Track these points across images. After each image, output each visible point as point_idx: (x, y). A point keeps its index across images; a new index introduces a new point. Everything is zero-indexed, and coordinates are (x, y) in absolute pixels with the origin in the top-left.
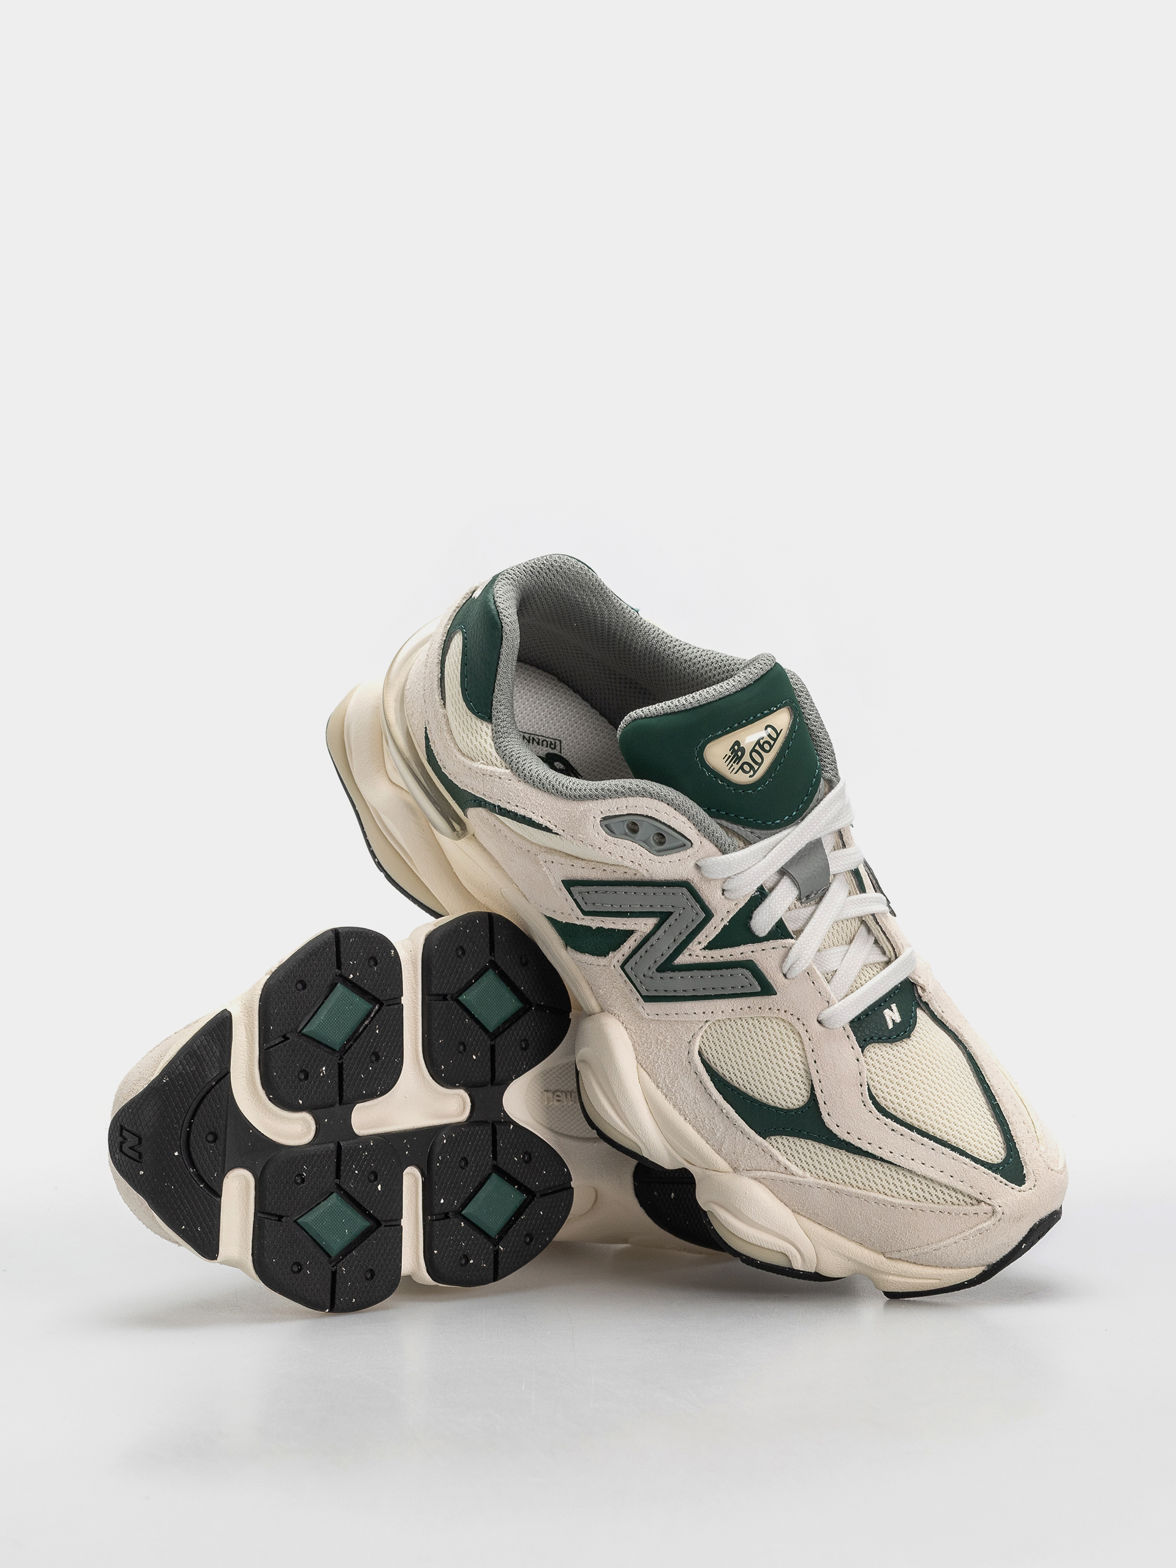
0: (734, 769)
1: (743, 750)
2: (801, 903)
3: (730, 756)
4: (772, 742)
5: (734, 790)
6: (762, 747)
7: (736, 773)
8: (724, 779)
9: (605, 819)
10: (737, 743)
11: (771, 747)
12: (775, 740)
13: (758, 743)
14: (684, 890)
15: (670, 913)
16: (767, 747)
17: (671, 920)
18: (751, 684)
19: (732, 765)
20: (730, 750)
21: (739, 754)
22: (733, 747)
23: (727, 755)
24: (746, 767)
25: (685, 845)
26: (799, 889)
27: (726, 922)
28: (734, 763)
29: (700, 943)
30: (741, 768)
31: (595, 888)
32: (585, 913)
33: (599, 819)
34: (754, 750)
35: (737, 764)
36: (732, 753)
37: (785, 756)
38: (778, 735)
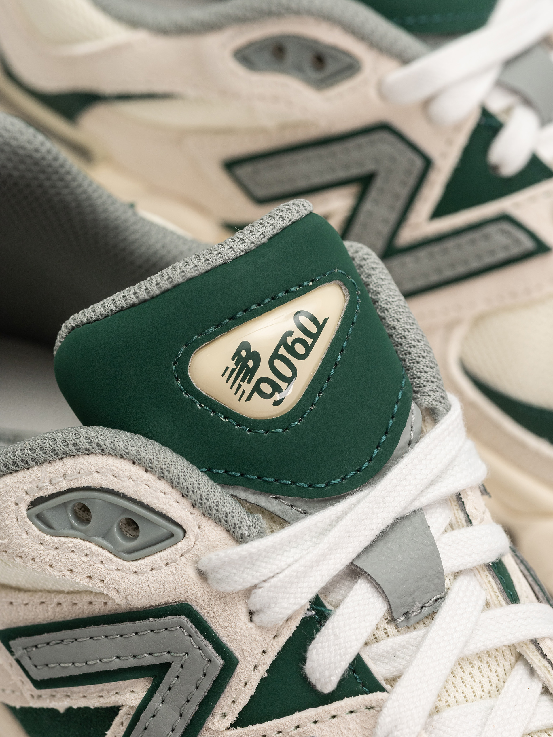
0: (244, 392)
1: (256, 357)
2: (397, 626)
3: (233, 370)
4: (310, 341)
5: (249, 431)
6: (291, 349)
7: (248, 399)
8: (228, 413)
9: (34, 503)
10: (245, 346)
11: (309, 349)
12: (315, 337)
13: (283, 343)
14: (183, 619)
15: (167, 666)
16: (300, 349)
17: (169, 677)
18: (263, 244)
19: (240, 386)
20: (233, 359)
21: (250, 363)
22: (238, 353)
23: (227, 368)
24: (266, 388)
25: (172, 535)
26: (386, 599)
27: (262, 672)
28: (243, 380)
29: (224, 715)
30: (257, 389)
31: (46, 637)
32: (39, 684)
33: (23, 507)
34: (276, 355)
35: (249, 382)
36: (237, 364)
37: (336, 364)
38: (320, 328)
